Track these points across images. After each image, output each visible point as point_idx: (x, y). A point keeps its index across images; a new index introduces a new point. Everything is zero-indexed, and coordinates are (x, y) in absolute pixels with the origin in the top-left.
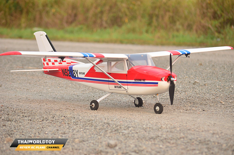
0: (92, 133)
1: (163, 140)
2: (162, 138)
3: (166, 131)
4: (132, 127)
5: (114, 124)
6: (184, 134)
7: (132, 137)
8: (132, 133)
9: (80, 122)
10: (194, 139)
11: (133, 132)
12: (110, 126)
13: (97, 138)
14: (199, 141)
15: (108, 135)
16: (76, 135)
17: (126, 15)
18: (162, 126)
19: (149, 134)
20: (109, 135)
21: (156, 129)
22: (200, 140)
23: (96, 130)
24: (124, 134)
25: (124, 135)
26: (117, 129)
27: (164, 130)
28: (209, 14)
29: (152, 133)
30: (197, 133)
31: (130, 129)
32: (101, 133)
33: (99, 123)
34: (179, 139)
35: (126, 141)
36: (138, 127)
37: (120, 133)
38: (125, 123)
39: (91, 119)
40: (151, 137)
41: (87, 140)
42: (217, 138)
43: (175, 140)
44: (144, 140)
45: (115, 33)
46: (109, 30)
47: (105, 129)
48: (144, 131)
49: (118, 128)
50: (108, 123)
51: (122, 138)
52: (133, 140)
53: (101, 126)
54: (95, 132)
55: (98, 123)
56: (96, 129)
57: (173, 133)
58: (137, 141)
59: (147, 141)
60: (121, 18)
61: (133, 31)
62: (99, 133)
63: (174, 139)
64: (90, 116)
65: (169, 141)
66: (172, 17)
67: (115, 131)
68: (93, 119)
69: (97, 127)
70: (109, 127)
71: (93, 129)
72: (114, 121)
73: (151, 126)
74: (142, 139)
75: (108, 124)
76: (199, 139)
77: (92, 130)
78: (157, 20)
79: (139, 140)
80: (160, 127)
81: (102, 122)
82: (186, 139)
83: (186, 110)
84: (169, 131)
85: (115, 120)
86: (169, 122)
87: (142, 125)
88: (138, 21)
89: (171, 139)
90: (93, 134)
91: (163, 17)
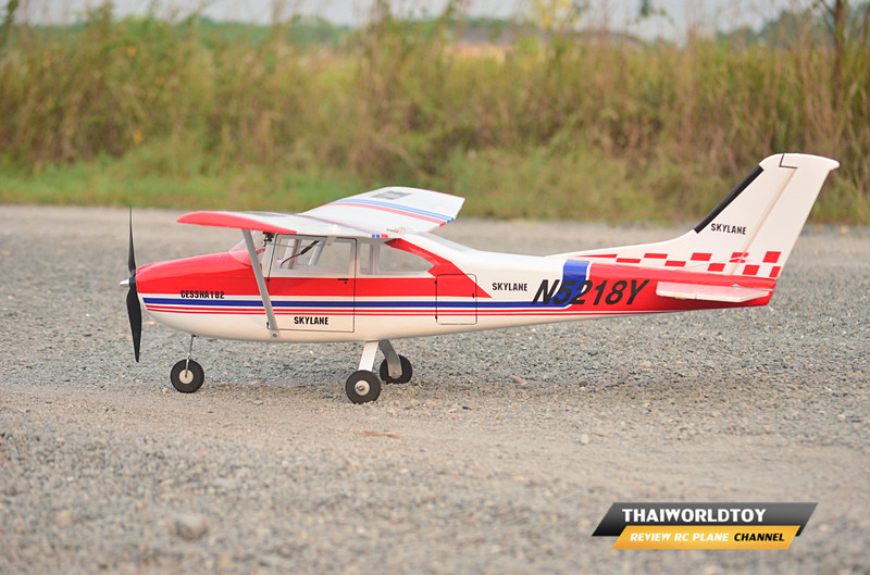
0: (109, 488)
1: (362, 508)
2: (358, 504)
3: (363, 479)
4: (246, 466)
5: (180, 458)
6: (430, 486)
7: (252, 502)
8: (250, 489)
9: (62, 453)
10: (470, 503)
11: (253, 482)
12: (166, 464)
13: (132, 507)
14: (489, 510)
15: (167, 496)
16: (56, 496)
17: (136, 120)
18: (348, 463)
19: (308, 488)
20: (172, 495)
21: (329, 473)
22: (491, 507)
23: (121, 479)
24: (223, 490)
25: (224, 494)
26: (196, 475)
27: (358, 476)
28: (398, 115)
29: (320, 485)
30: (473, 485)
31: (240, 473)
32: (140, 490)
33: (128, 456)
34: (418, 506)
35: (234, 514)
36: (264, 466)
37: (206, 487)
38: (217, 454)
39: (98, 443)
40: (319, 501)
41: (101, 516)
42: (547, 500)
43: (403, 509)
44: (296, 512)
45: (103, 176)
46: (81, 167)
47: (153, 474)
48: (290, 480)
49: (198, 469)
50: (159, 454)
51: (217, 506)
52: (256, 510)
53: (135, 464)
54: (120, 485)
55: (123, 456)
56: (121, 475)
57: (389, 484)
58: (272, 514)
59: (307, 512)
61: (161, 168)
62: (135, 490)
63: (400, 505)
64: (90, 431)
65: (385, 511)
66: (282, 126)
67: (189, 481)
68: (103, 441)
69: (122, 467)
70: (163, 467)
71: (111, 475)
72: (177, 448)
73: (309, 463)
74: (288, 508)
75: (160, 458)
76: (490, 503)
77: (109, 481)
78: (234, 135)
79: (279, 510)
80: (340, 463)
81: (136, 451)
82: (442, 505)
83: (407, 409)
84: (376, 479)
85: (178, 443)
86: (361, 447)
87: (279, 460)
88: (174, 138)
89: (390, 504)
90: (112, 493)
91: (252, 125)
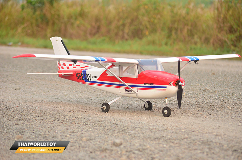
0: (100, 132)
1: (167, 140)
2: (166, 139)
3: (171, 132)
4: (139, 128)
5: (122, 125)
6: (188, 135)
7: (138, 137)
8: (138, 134)
9: (90, 122)
10: (197, 139)
11: (139, 132)
12: (118, 126)
13: (104, 137)
14: (201, 141)
15: (115, 135)
16: (85, 134)
17: (147, 28)
18: (167, 128)
19: (154, 134)
20: (116, 135)
21: (162, 130)
22: (202, 141)
23: (104, 130)
24: (131, 134)
25: (131, 135)
26: (125, 129)
27: (169, 131)
28: (226, 28)
29: (158, 134)
30: (200, 135)
31: (137, 129)
32: (108, 133)
33: (108, 124)
34: (182, 140)
35: (132, 140)
36: (144, 128)
37: (126, 133)
38: (133, 124)
39: (100, 120)
40: (156, 138)
41: (94, 139)
42: (219, 139)
43: (178, 141)
44: (149, 140)
45: (135, 44)
46: (130, 42)
47: (113, 129)
48: (150, 132)
49: (126, 128)
50: (116, 124)
51: (128, 138)
52: (138, 139)
53: (109, 126)
54: (103, 132)
55: (106, 124)
56: (104, 129)
57: (177, 134)
58: (142, 140)
59: (152, 140)
60: (142, 31)
61: (153, 43)
62: (107, 133)
63: (178, 139)
64: (100, 117)
65: (173, 141)
66: (191, 31)
67: (122, 131)
68: (102, 120)
69: (105, 127)
70: (116, 127)
71: (102, 129)
72: (122, 122)
73: (157, 128)
74: (147, 139)
75: (116, 125)
76: (202, 140)
77: (100, 130)
78: (176, 33)
79: (144, 139)
80: (166, 128)
81: (110, 123)
82: (189, 140)
83: (194, 114)
84: (174, 132)
85: (123, 121)
86: (176, 124)
87: (149, 126)
88: (158, 34)
89: (175, 139)
90: (101, 133)
91: (181, 31)
